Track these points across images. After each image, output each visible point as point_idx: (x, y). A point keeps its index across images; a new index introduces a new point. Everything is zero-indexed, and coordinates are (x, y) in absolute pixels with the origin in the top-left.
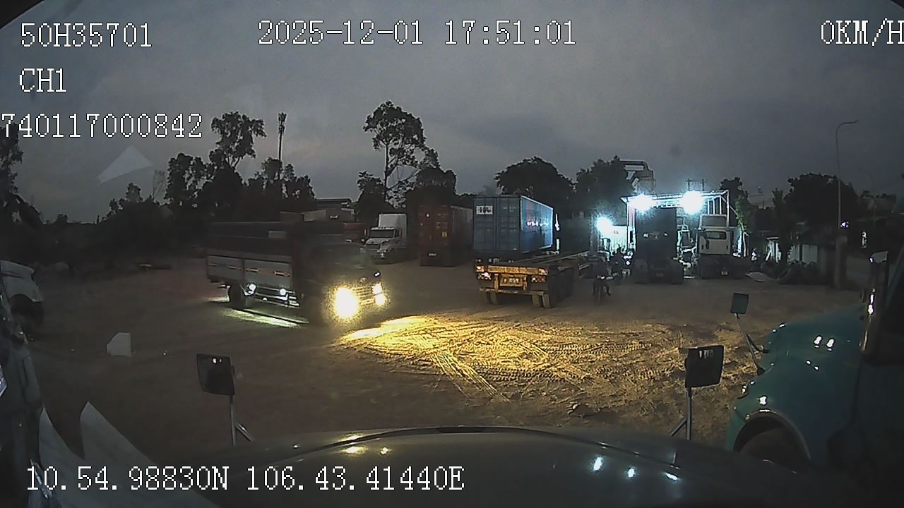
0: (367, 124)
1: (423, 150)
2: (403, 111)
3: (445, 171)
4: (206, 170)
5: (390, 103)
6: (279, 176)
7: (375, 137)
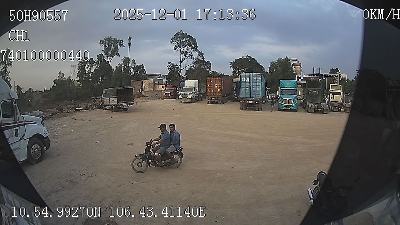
0: (172, 41)
1: (197, 52)
2: (187, 34)
3: (206, 61)
4: (95, 63)
5: (182, 31)
6: (129, 65)
7: (175, 46)
